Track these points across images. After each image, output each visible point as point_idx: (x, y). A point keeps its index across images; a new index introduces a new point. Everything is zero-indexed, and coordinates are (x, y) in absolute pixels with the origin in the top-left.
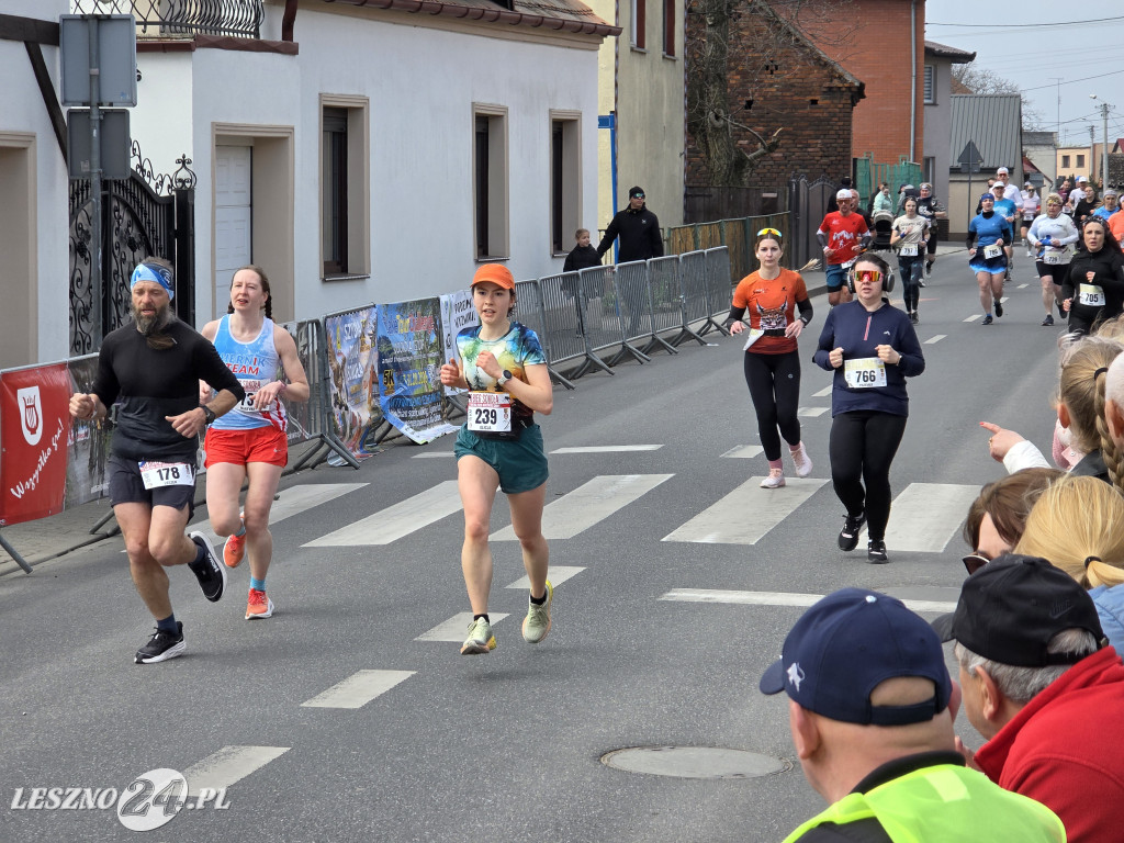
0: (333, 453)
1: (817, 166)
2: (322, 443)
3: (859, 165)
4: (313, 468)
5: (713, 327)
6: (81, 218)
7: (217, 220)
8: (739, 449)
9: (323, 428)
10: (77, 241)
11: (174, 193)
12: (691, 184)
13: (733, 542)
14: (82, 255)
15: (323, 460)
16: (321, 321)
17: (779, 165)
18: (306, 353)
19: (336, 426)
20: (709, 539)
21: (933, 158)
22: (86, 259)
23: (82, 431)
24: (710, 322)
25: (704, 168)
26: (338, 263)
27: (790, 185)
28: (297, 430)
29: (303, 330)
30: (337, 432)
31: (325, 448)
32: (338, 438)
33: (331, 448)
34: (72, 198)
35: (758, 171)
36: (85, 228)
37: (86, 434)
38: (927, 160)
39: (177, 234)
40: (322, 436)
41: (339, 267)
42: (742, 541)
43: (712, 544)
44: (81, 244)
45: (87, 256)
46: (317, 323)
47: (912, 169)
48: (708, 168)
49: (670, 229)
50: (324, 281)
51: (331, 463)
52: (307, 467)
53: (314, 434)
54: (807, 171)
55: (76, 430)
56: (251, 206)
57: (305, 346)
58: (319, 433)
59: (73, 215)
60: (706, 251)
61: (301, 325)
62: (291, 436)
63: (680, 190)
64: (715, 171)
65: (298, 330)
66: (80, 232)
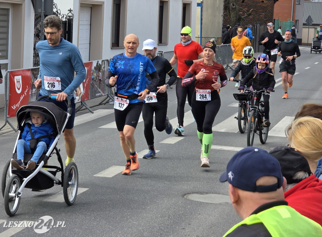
0: (111, 100)
1: (263, 21)
2: (108, 97)
3: (276, 21)
4: (105, 104)
5: (229, 68)
6: (38, 26)
7: (80, 29)
8: (234, 104)
9: (108, 92)
10: (37, 33)
11: (67, 20)
12: (225, 25)
13: (230, 132)
14: (38, 37)
15: (108, 102)
16: (109, 60)
17: (251, 20)
18: (104, 69)
19: (112, 92)
20: (223, 131)
21: (298, 20)
22: (39, 39)
23: (34, 90)
24: (228, 66)
25: (229, 20)
26: (116, 44)
27: (254, 26)
28: (100, 93)
29: (103, 63)
30: (112, 94)
31: (109, 98)
32: (113, 96)
33: (110, 98)
34: (35, 20)
35: (245, 22)
36: (39, 29)
37: (35, 91)
38: (296, 21)
39: (67, 32)
40: (108, 95)
41: (116, 45)
42: (233, 132)
43: (223, 132)
44: (38, 34)
45: (40, 38)
46: (108, 61)
47: (291, 23)
48: (230, 20)
49: (217, 38)
50: (112, 49)
51: (110, 103)
52: (103, 104)
53: (105, 94)
54: (260, 22)
55: (32, 90)
56: (90, 25)
57: (104, 67)
58: (107, 94)
59: (36, 25)
60: (227, 45)
61: (103, 61)
62: (98, 94)
63: (221, 26)
64: (232, 21)
65: (102, 62)
66: (38, 30)
